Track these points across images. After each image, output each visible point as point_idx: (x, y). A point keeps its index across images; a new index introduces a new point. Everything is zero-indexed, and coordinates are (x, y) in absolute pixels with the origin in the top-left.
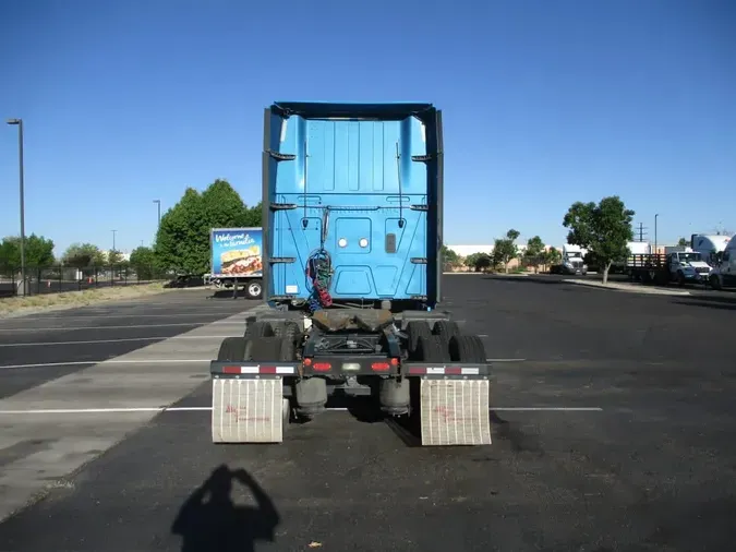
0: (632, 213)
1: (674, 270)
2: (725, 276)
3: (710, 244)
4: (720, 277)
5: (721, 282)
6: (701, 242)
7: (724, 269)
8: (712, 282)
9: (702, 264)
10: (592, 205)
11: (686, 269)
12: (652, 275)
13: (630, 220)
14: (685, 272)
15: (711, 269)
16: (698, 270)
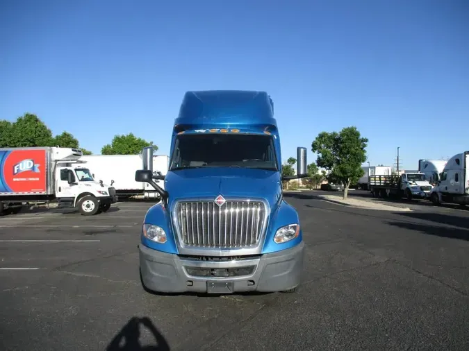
0: (366, 140)
1: (403, 188)
2: (443, 193)
3: (433, 167)
4: (440, 195)
5: (440, 199)
6: (426, 166)
7: (442, 187)
8: (433, 199)
9: (426, 184)
10: (334, 134)
11: (412, 187)
12: (388, 192)
13: (365, 146)
14: (412, 190)
15: (433, 187)
16: (422, 188)
